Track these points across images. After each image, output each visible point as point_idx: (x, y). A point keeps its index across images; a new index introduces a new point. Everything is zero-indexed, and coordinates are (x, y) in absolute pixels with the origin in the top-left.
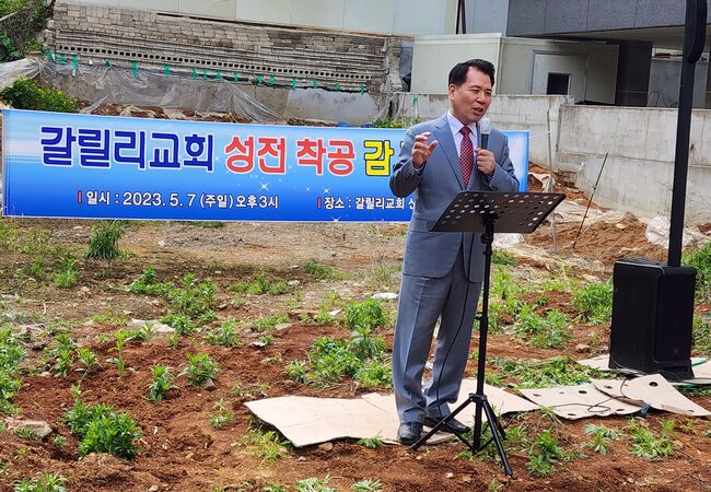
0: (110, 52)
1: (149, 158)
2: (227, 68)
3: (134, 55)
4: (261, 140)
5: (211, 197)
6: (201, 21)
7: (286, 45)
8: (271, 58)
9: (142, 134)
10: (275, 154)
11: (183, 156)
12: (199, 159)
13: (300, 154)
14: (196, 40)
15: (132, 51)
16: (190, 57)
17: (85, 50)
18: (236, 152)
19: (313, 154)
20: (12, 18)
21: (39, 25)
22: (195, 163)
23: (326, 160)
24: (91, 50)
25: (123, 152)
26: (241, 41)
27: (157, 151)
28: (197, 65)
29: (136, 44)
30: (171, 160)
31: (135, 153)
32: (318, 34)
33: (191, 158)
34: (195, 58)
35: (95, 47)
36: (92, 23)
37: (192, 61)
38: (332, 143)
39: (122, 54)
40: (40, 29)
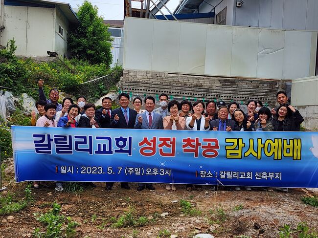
0: (146, 90)
1: (95, 149)
2: (200, 96)
3: (157, 91)
4: (161, 139)
5: (131, 169)
6: (187, 76)
7: (227, 85)
8: (220, 91)
9: (90, 138)
10: (169, 146)
11: (114, 147)
12: (123, 149)
13: (184, 146)
14: (185, 84)
15: (156, 89)
16: (182, 92)
17: (136, 89)
18: (146, 145)
19: (193, 146)
20: (107, 77)
21: (117, 80)
22: (121, 151)
23: (201, 150)
24: (138, 90)
25: (80, 146)
26: (206, 84)
27: (99, 146)
28: (185, 95)
29: (158, 86)
30: (107, 150)
31: (87, 146)
32: (244, 80)
33: (119, 149)
34: (184, 92)
35: (140, 88)
36: (139, 78)
37: (183, 93)
38: (205, 140)
39: (152, 91)
40: (117, 81)
